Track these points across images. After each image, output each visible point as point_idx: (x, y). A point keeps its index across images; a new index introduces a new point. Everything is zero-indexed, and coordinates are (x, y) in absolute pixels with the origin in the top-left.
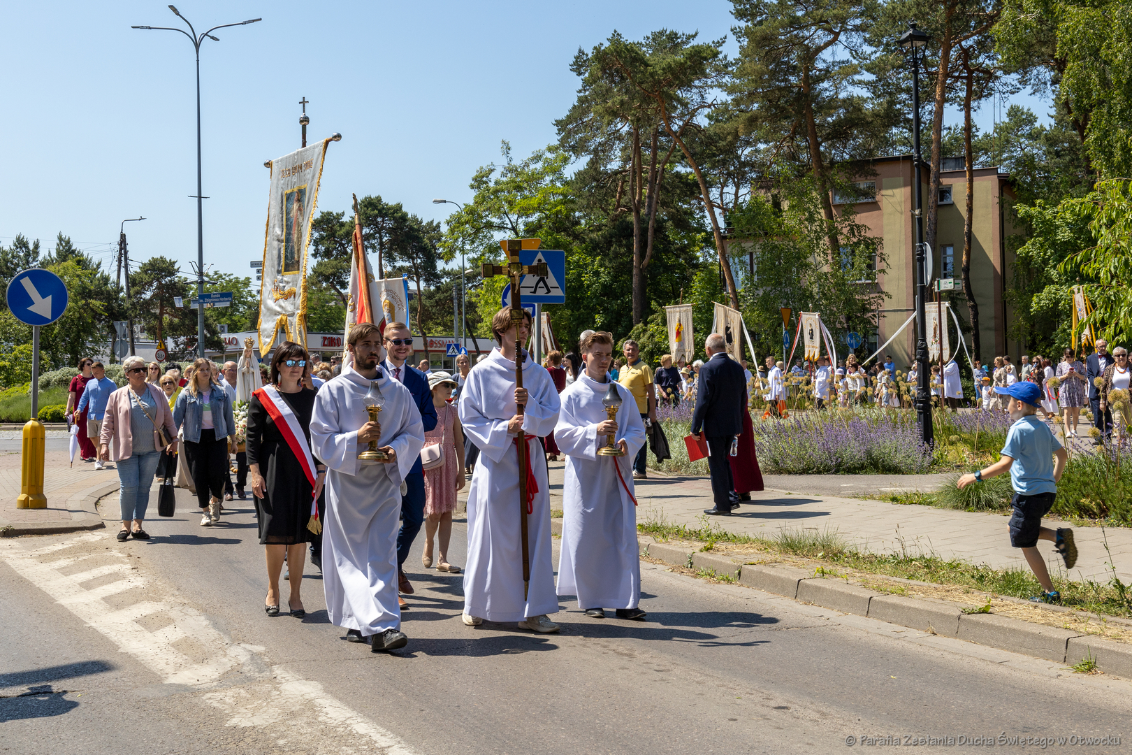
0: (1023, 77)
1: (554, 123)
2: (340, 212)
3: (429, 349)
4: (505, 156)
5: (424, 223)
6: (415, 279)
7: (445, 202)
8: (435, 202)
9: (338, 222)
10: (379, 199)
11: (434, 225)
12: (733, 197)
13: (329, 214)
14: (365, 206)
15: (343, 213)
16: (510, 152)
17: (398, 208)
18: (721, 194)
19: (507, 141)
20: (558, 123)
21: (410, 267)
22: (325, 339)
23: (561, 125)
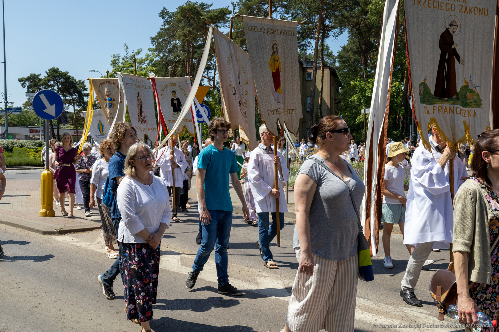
0: (341, 30)
1: (150, 38)
2: (39, 74)
3: (79, 135)
4: (125, 51)
5: (77, 80)
6: (73, 104)
7: (95, 71)
8: (90, 71)
9: (38, 78)
10: (58, 69)
11: (82, 82)
12: (214, 74)
13: (34, 74)
14: (52, 72)
15: (40, 75)
16: (128, 49)
17: (66, 73)
18: (208, 73)
19: (127, 44)
20: (152, 39)
21: (70, 99)
22: (31, 130)
23: (153, 40)
